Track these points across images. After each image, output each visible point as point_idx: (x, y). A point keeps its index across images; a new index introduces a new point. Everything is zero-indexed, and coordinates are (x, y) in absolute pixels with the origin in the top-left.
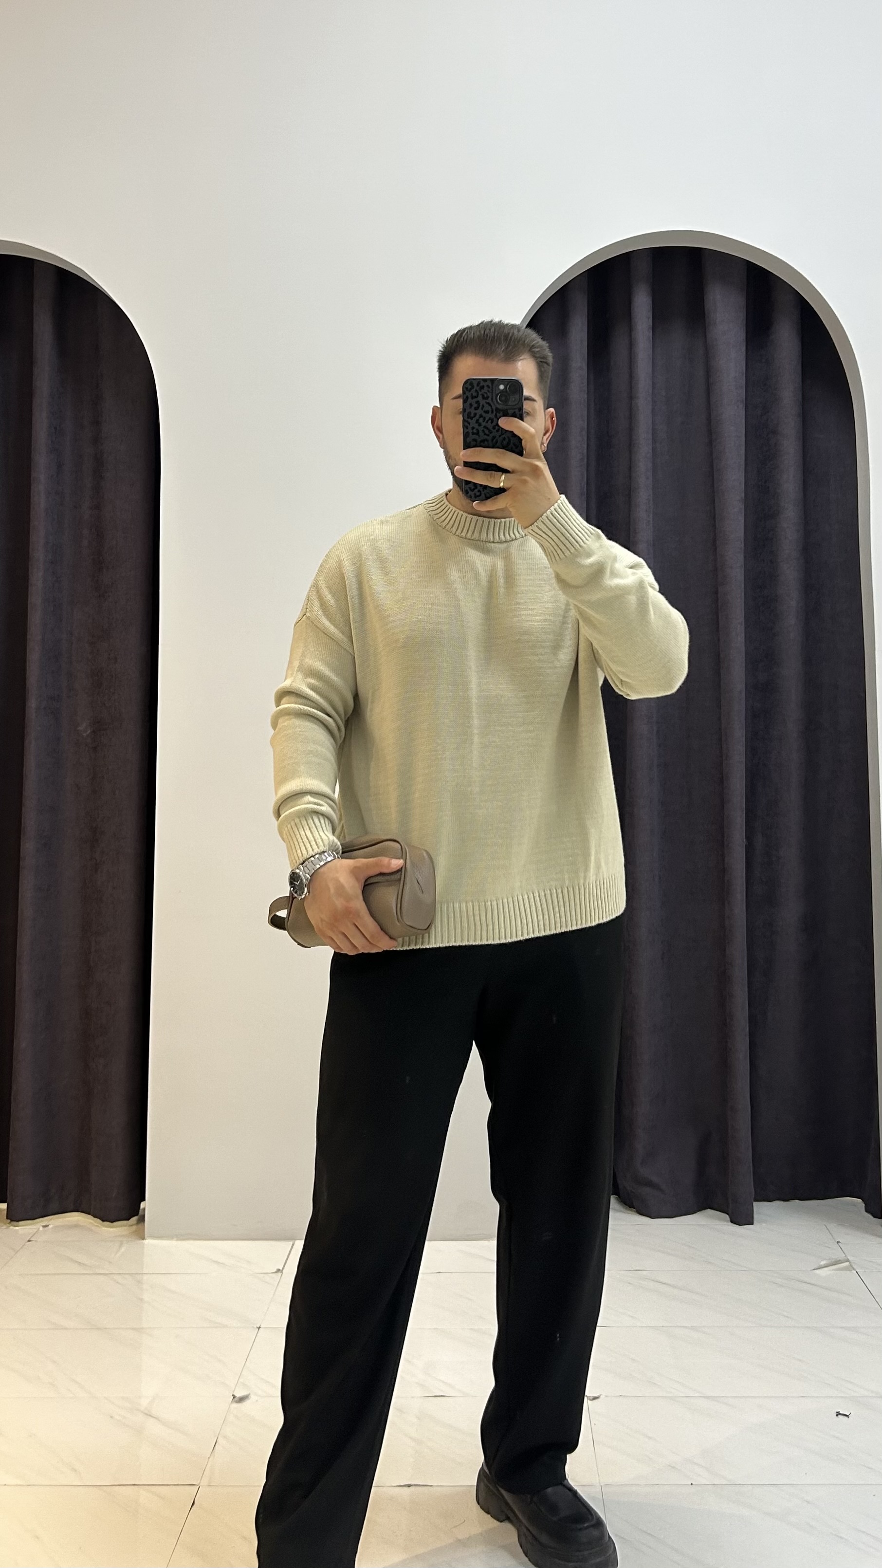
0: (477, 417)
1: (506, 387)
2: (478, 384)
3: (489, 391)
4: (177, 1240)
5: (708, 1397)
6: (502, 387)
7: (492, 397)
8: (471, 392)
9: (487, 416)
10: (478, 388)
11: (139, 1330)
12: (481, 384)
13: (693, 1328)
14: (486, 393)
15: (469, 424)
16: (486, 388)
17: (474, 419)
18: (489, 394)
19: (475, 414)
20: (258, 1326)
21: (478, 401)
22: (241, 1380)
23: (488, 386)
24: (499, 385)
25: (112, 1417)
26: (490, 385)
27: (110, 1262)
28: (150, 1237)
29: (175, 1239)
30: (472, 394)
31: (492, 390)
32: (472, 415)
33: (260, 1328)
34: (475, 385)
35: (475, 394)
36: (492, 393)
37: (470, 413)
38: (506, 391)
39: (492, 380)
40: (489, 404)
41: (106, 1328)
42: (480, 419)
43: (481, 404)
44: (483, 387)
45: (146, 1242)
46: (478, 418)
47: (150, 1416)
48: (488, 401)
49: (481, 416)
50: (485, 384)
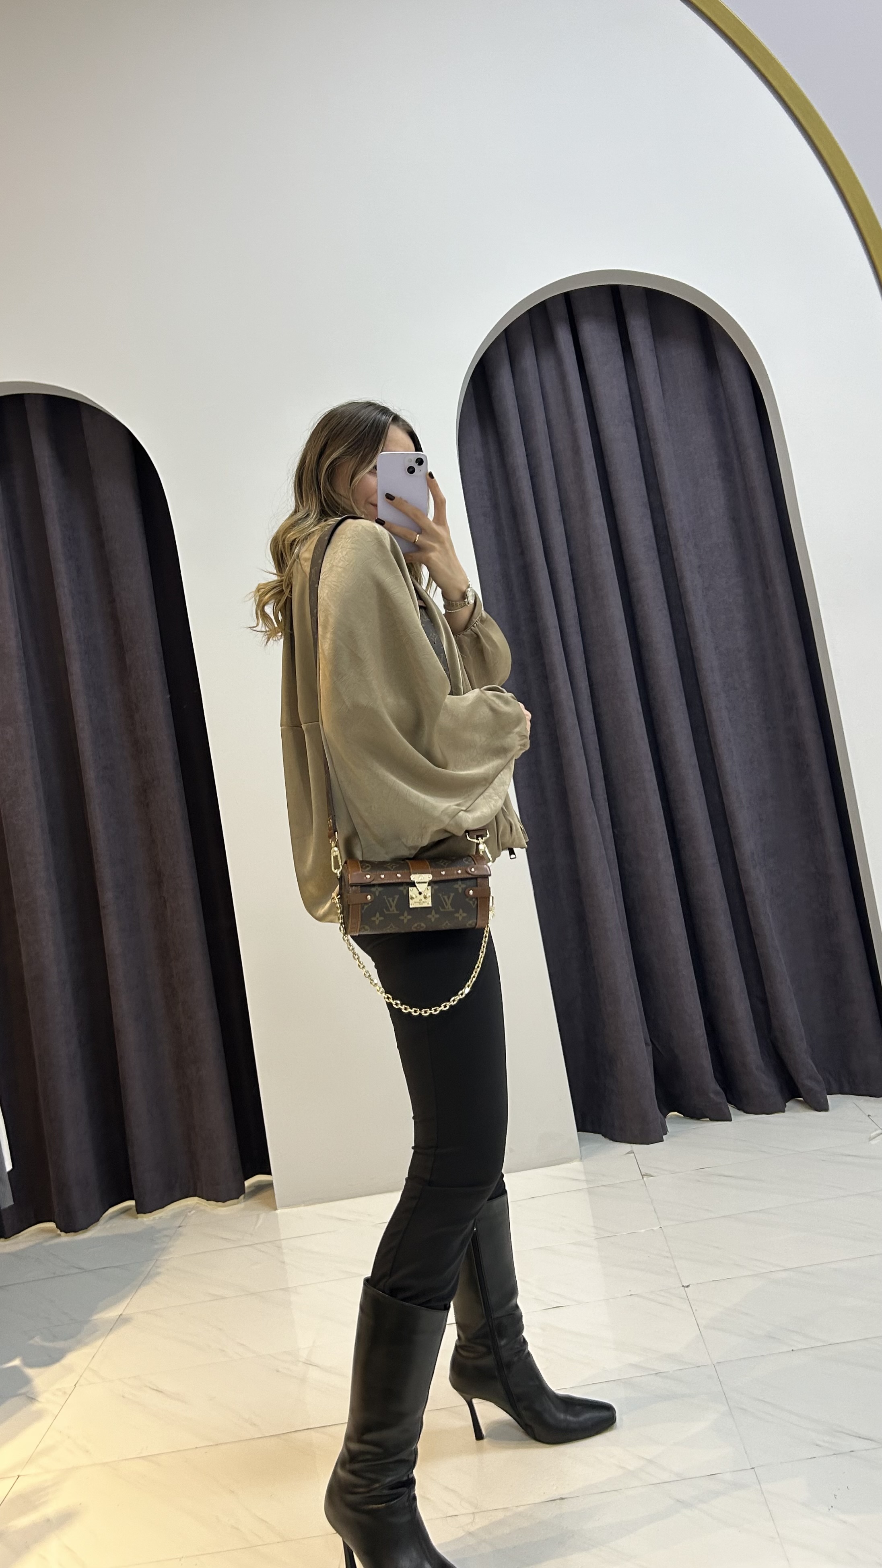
5: (788, 1270)
11: (286, 1290)
13: (762, 1211)
25: (277, 1371)
27: (251, 1235)
28: (280, 1207)
29: (303, 1205)
41: (258, 1293)
45: (278, 1212)
47: (311, 1364)
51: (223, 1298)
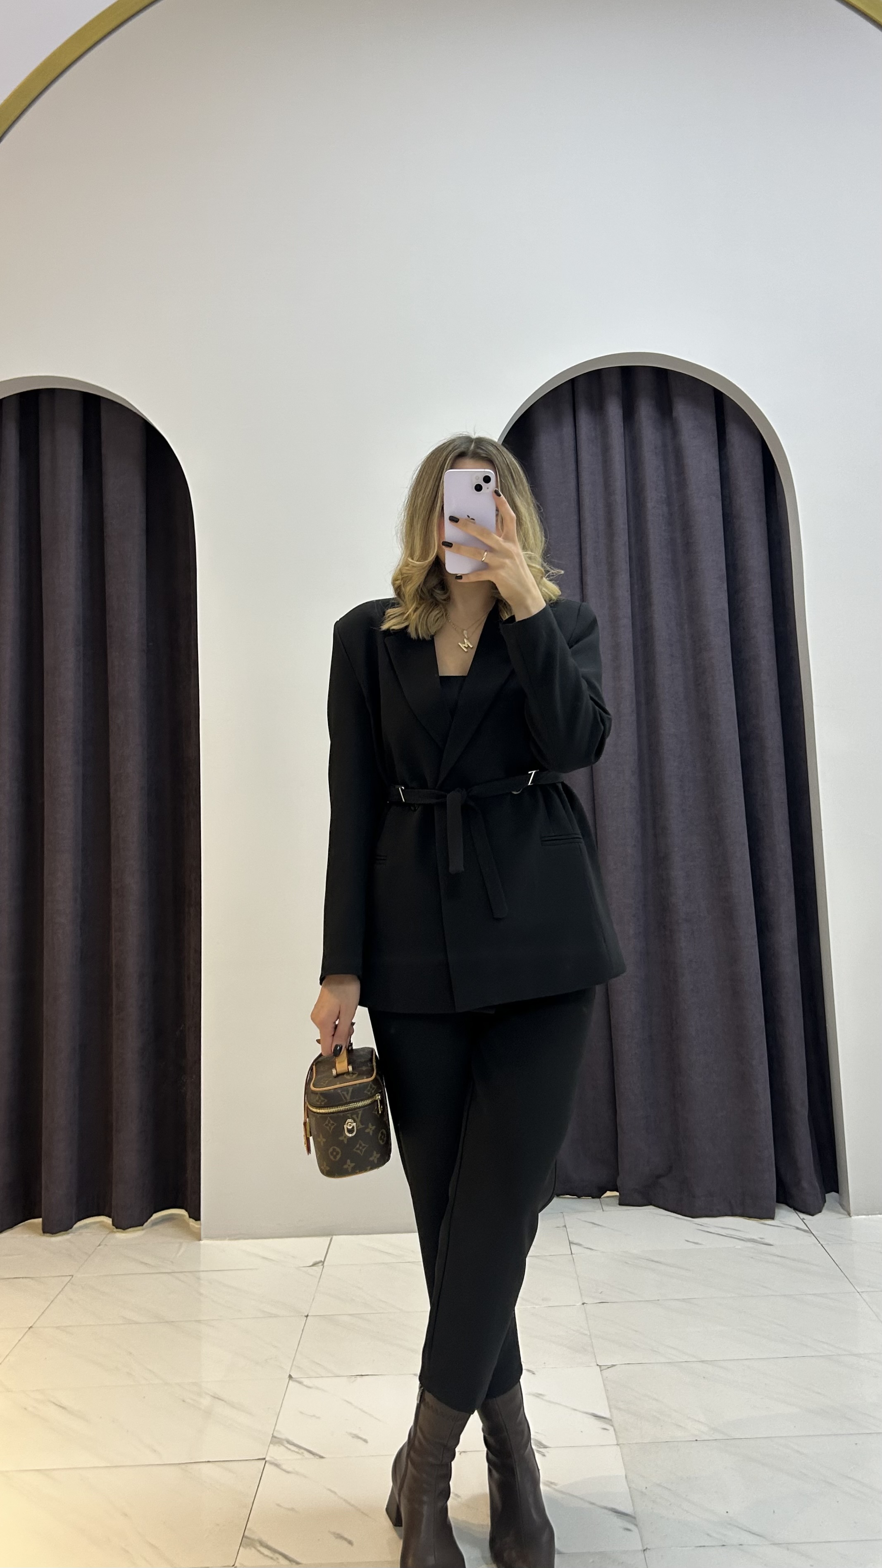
4: (229, 1240)
5: (703, 1361)
11: (199, 1322)
13: (684, 1300)
20: (306, 1315)
22: (295, 1363)
25: (184, 1401)
27: (172, 1262)
28: (205, 1238)
29: (227, 1239)
33: (307, 1316)
41: (173, 1322)
45: (201, 1242)
47: (217, 1398)
51: (136, 1323)
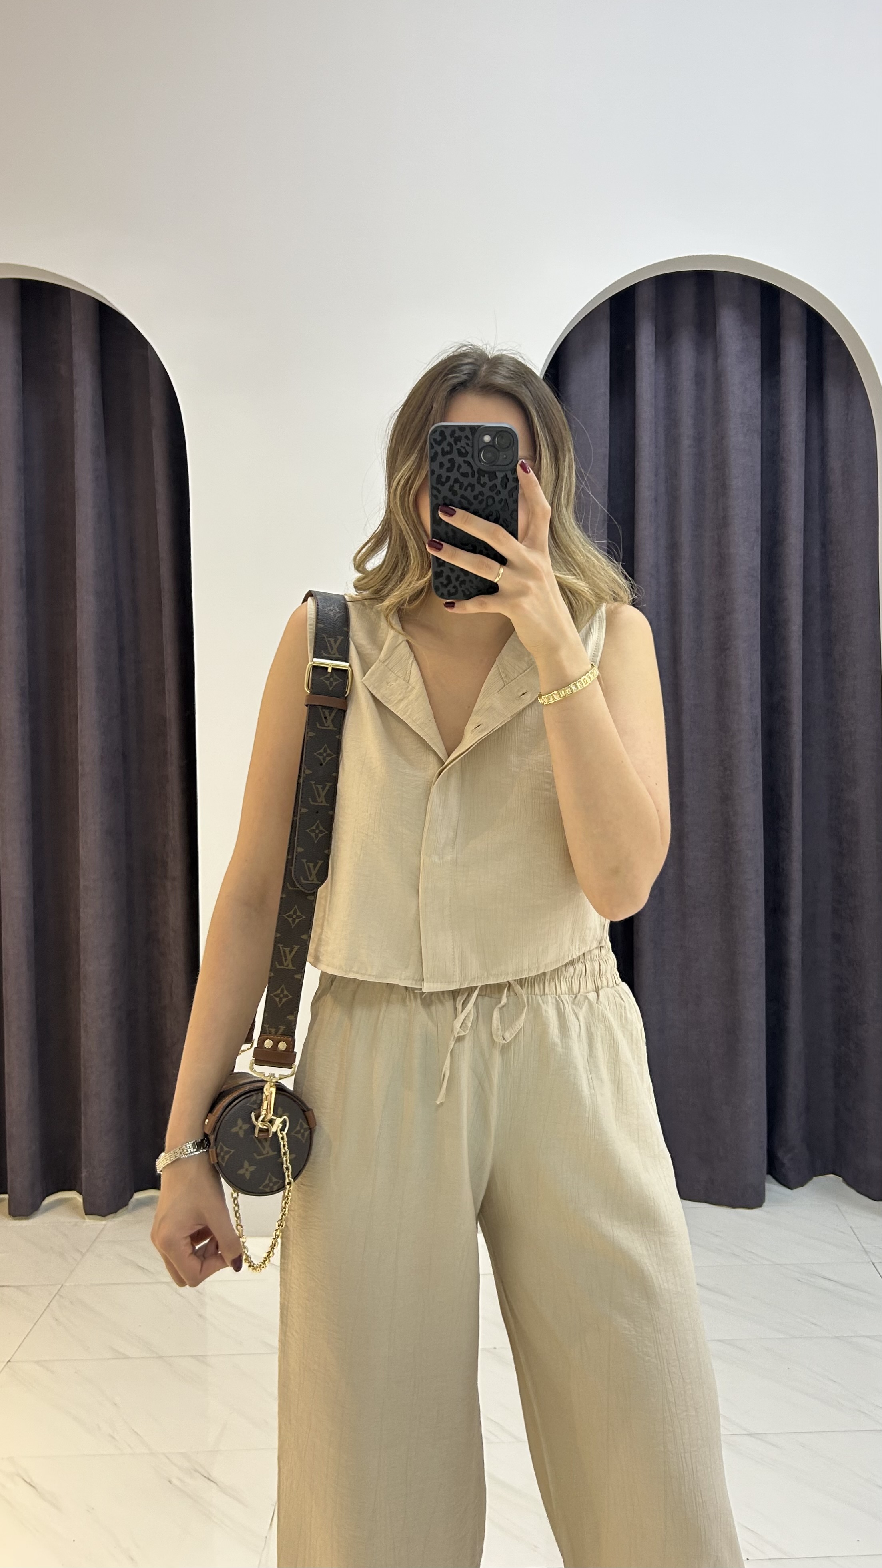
0: (451, 482)
1: (493, 439)
2: (451, 436)
3: (468, 445)
6: (487, 439)
7: (473, 450)
8: (441, 447)
9: (465, 481)
10: (452, 441)
12: (456, 435)
14: (464, 448)
15: (439, 491)
16: (464, 442)
17: (446, 484)
18: (469, 449)
19: (448, 478)
21: (453, 459)
23: (466, 437)
24: (484, 435)
26: (470, 437)
30: (443, 449)
31: (473, 443)
32: (443, 480)
34: (448, 437)
35: (447, 449)
36: (472, 447)
37: (440, 476)
38: (493, 446)
39: (474, 429)
40: (469, 464)
42: (455, 485)
43: (456, 465)
44: (457, 440)
46: (452, 484)
48: (466, 459)
49: (456, 481)
50: (463, 434)
